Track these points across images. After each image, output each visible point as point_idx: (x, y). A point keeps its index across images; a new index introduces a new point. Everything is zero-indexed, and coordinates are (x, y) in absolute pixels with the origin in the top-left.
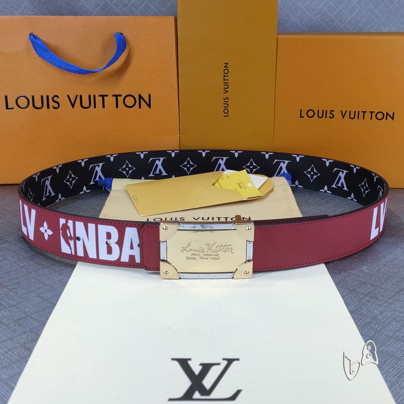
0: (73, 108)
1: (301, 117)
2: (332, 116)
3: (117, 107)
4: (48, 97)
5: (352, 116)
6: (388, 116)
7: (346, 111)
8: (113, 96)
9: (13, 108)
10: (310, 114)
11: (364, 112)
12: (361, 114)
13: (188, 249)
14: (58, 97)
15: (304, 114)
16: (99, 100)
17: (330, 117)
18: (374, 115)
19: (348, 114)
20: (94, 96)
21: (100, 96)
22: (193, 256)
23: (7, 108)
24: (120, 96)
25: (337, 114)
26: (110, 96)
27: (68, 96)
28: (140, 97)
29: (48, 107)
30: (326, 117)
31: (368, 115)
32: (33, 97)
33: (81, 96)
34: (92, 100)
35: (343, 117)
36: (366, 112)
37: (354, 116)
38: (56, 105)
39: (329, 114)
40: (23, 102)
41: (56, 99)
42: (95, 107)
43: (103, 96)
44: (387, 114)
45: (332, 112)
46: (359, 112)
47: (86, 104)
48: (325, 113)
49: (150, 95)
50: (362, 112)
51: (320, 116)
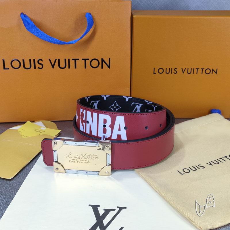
0: (53, 68)
1: (154, 73)
2: (175, 72)
3: (85, 68)
4: (34, 60)
5: (189, 72)
6: (213, 71)
7: (185, 69)
8: (83, 59)
9: (9, 69)
10: (161, 71)
11: (197, 69)
12: (195, 70)
13: (70, 156)
14: (42, 60)
15: (156, 71)
16: (72, 63)
17: (174, 73)
18: (204, 71)
19: (186, 71)
20: (69, 60)
21: (73, 59)
22: (73, 161)
23: (4, 68)
24: (88, 59)
25: (179, 71)
26: (81, 59)
27: (50, 60)
28: (103, 60)
29: (35, 68)
30: (171, 73)
31: (200, 71)
32: (23, 60)
33: (59, 60)
34: (67, 63)
35: (183, 72)
36: (199, 69)
37: (191, 72)
38: (41, 66)
39: (173, 71)
40: (16, 64)
41: (40, 62)
42: (69, 68)
43: (75, 60)
44: (213, 70)
45: (176, 70)
46: (194, 69)
47: (63, 65)
48: (170, 71)
49: (109, 59)
50: (196, 69)
51: (168, 72)
